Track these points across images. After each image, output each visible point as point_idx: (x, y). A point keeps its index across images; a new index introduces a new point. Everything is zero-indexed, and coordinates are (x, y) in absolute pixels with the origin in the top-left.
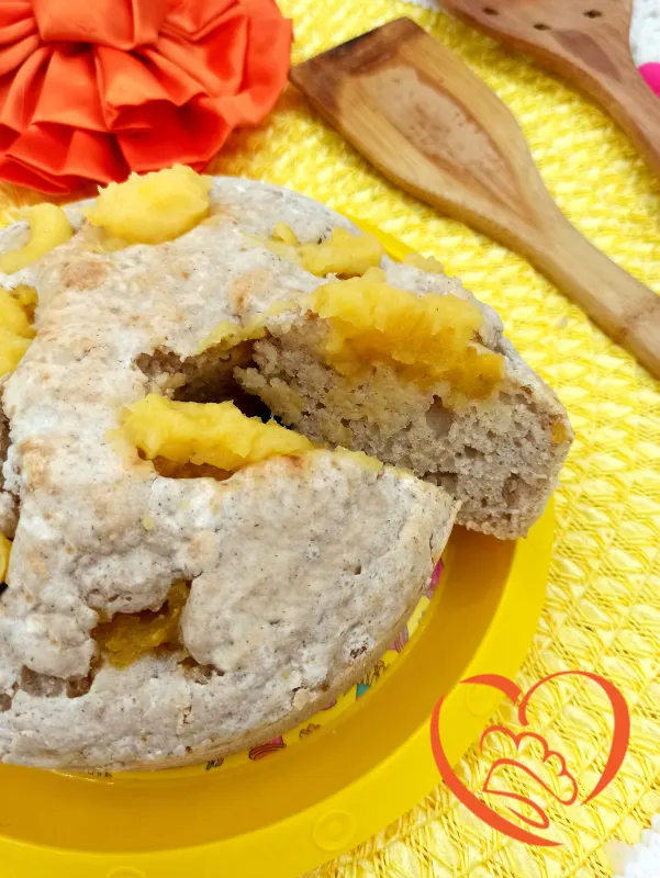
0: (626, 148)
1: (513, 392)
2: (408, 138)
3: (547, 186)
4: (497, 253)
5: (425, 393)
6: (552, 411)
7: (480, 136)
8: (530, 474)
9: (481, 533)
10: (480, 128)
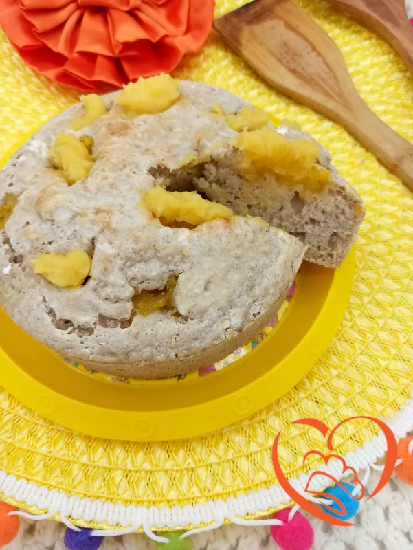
0: (401, 65)
1: (335, 190)
2: (280, 60)
3: (356, 87)
4: (327, 124)
5: (290, 190)
6: (355, 199)
7: (319, 58)
8: (343, 233)
9: (317, 264)
10: (319, 55)
